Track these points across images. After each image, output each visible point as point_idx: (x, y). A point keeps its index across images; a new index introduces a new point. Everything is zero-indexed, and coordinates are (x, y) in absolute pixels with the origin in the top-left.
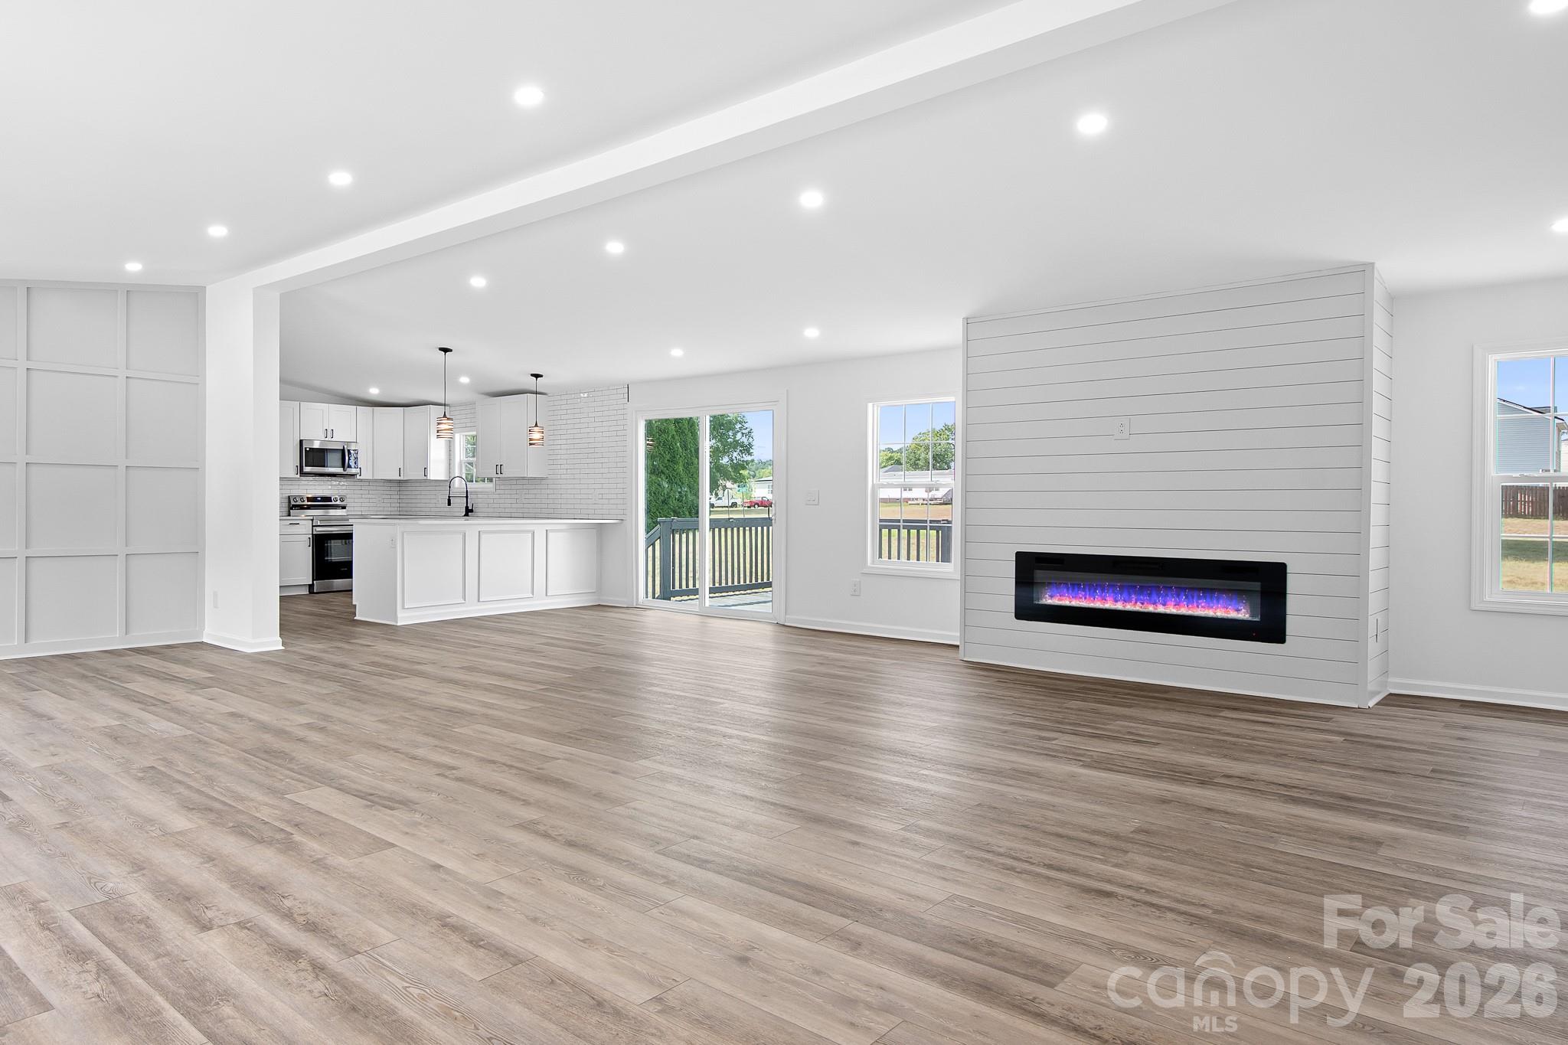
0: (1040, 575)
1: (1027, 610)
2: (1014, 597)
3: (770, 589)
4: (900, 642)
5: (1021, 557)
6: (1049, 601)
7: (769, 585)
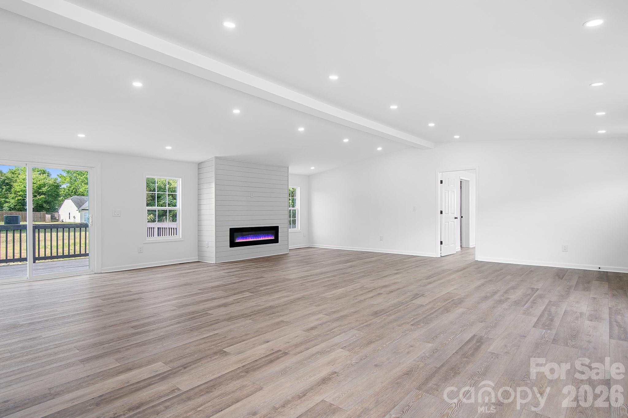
0: (236, 234)
1: (233, 244)
2: (229, 241)
3: (88, 257)
4: (184, 264)
5: (231, 229)
6: (239, 241)
7: (86, 255)
